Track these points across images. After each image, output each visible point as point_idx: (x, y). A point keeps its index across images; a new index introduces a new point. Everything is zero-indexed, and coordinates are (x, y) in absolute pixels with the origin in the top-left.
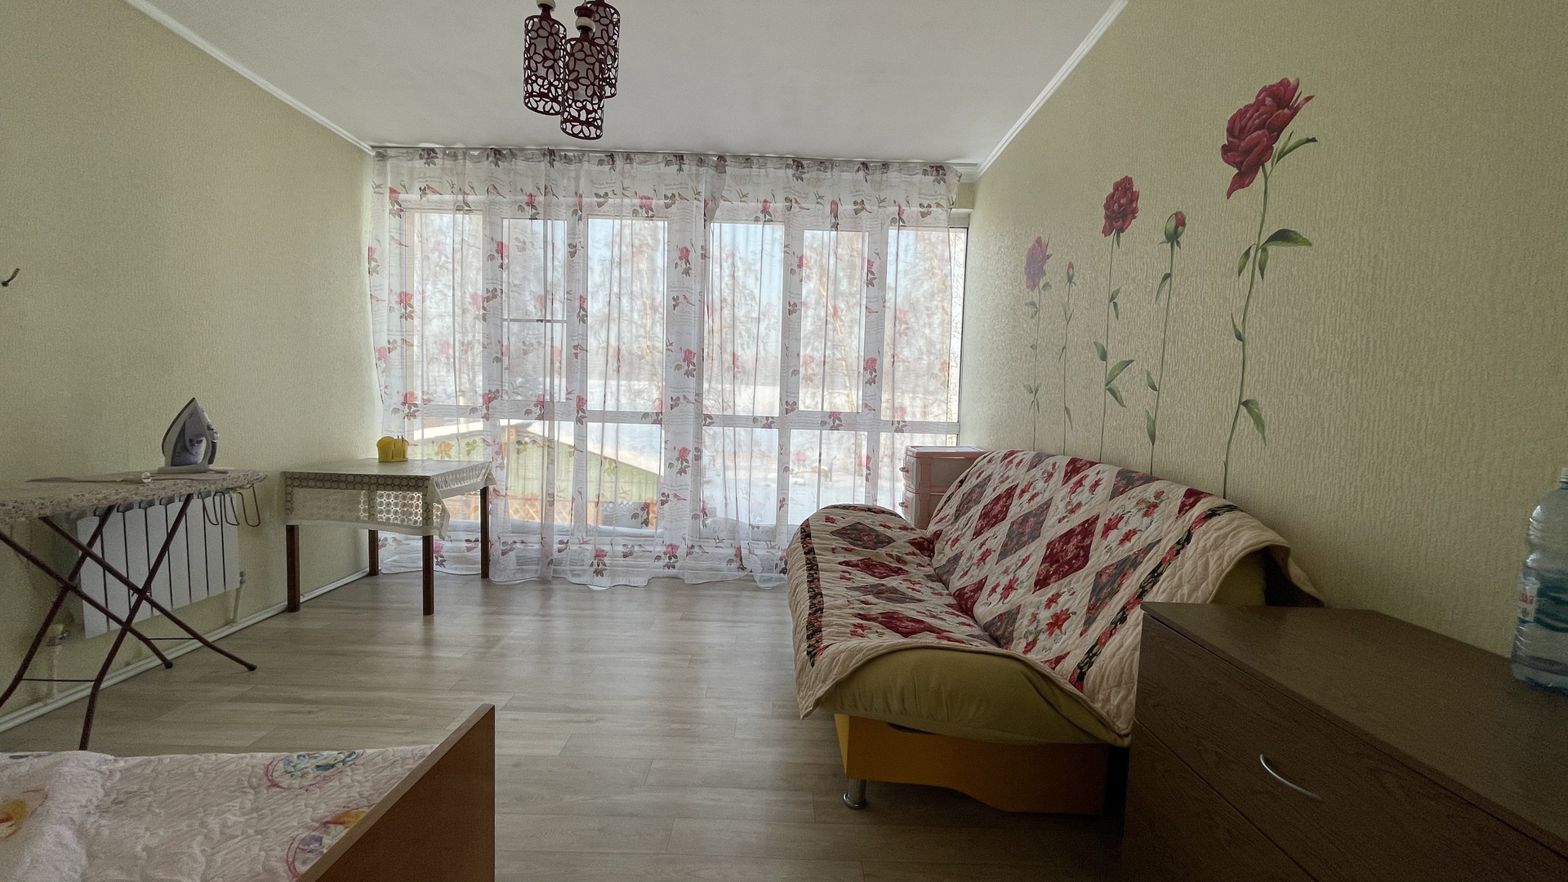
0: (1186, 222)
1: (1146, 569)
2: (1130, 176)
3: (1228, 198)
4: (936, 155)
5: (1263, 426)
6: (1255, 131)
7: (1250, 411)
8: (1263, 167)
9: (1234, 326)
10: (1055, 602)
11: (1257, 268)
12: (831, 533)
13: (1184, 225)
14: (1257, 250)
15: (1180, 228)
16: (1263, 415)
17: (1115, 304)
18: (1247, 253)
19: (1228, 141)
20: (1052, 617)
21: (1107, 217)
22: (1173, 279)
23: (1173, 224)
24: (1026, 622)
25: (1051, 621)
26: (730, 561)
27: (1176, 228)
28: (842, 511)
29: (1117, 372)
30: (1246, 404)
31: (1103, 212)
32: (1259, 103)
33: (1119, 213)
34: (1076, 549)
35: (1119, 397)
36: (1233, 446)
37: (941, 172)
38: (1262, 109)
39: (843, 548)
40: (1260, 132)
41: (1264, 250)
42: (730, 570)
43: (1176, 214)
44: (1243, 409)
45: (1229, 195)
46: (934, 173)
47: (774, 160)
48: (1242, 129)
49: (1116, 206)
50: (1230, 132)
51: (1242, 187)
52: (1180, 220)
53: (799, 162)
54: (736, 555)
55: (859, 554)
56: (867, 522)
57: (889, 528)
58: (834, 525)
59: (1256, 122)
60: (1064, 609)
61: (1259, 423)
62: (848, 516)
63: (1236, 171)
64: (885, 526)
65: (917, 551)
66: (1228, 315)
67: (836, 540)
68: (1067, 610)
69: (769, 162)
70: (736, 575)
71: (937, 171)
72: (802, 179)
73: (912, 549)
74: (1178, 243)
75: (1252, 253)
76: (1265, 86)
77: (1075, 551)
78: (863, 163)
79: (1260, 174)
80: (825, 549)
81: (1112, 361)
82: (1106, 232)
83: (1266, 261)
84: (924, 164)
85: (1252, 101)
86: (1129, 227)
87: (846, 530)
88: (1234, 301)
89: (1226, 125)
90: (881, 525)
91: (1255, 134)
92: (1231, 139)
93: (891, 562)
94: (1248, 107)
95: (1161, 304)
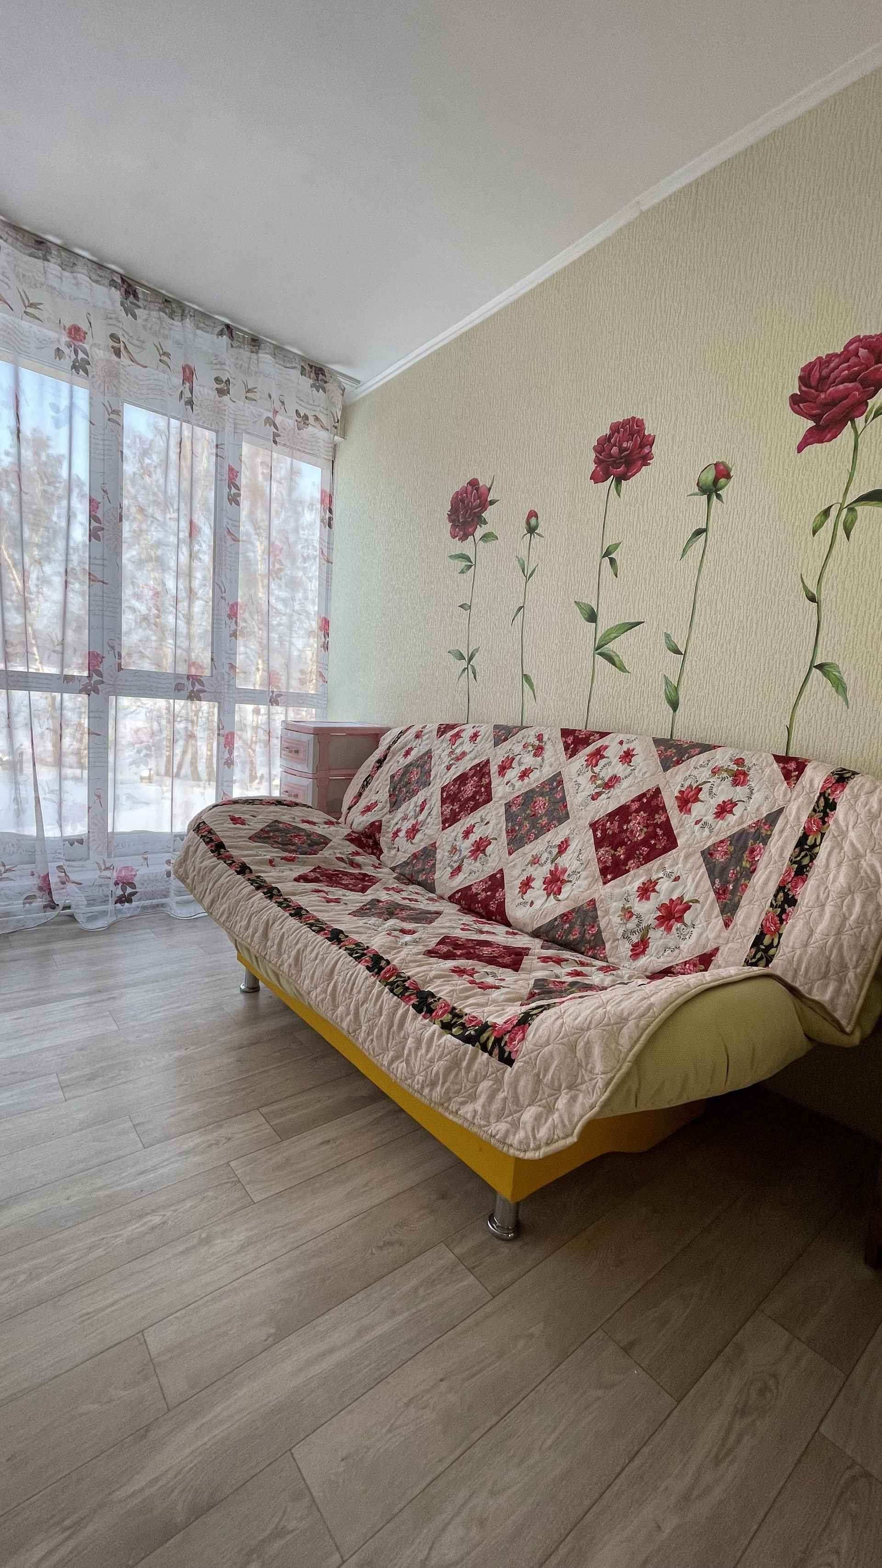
0: (732, 474)
1: (785, 843)
2: (639, 416)
3: (799, 452)
4: (321, 353)
5: (845, 690)
6: (842, 383)
7: (826, 674)
8: (853, 423)
9: (805, 587)
10: (654, 891)
11: (840, 528)
12: (250, 838)
13: (728, 476)
14: (841, 510)
15: (723, 481)
16: (845, 678)
17: (612, 561)
18: (826, 513)
19: (800, 390)
20: (659, 909)
21: (598, 461)
22: (709, 534)
23: (711, 475)
24: (616, 920)
25: (659, 914)
26: (30, 898)
27: (716, 481)
28: (246, 808)
29: (615, 635)
30: (820, 667)
31: (593, 455)
32: (848, 354)
33: (621, 458)
34: (647, 826)
35: (617, 663)
36: (799, 711)
37: (321, 376)
38: (853, 360)
39: (282, 858)
40: (850, 385)
41: (851, 510)
42: (29, 911)
43: (716, 465)
44: (816, 672)
45: (800, 449)
46: (313, 375)
47: (90, 264)
48: (823, 380)
49: (615, 450)
50: (804, 380)
51: (821, 441)
52: (723, 473)
53: (129, 285)
54: (41, 889)
55: (304, 863)
56: (286, 818)
57: (314, 823)
58: (247, 827)
59: (843, 374)
60: (674, 898)
61: (839, 685)
62: (260, 813)
63: (811, 424)
64: (308, 822)
65: (360, 850)
66: (796, 574)
67: (265, 847)
68: (681, 899)
69: (79, 263)
70: (40, 918)
71: (317, 374)
72: (135, 316)
73: (353, 848)
74: (719, 497)
75: (833, 513)
76: (859, 336)
77: (645, 830)
78: (228, 326)
79: (847, 430)
80: (261, 863)
81: (605, 622)
82: (596, 478)
83: (853, 523)
84: (303, 359)
85: (839, 350)
86: (638, 474)
87: (267, 832)
88: (806, 561)
89: (798, 373)
90: (304, 821)
91: (841, 387)
92: (804, 389)
93: (345, 868)
94: (831, 357)
95: (690, 562)
